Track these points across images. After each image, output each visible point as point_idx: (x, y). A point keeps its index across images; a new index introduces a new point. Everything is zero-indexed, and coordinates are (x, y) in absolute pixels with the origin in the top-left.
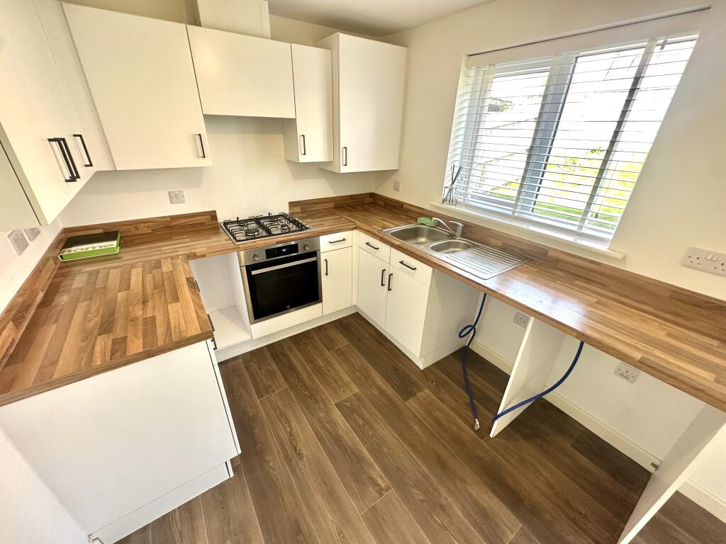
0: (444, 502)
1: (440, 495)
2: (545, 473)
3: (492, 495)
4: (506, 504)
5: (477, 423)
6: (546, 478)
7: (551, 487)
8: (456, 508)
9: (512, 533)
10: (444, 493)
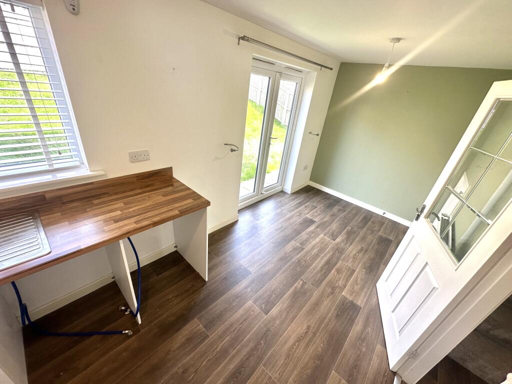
0: (181, 370)
1: (177, 373)
2: (170, 297)
3: (179, 332)
4: (184, 325)
5: (127, 331)
6: (173, 297)
7: (178, 296)
8: (185, 360)
9: (199, 325)
10: (175, 370)
